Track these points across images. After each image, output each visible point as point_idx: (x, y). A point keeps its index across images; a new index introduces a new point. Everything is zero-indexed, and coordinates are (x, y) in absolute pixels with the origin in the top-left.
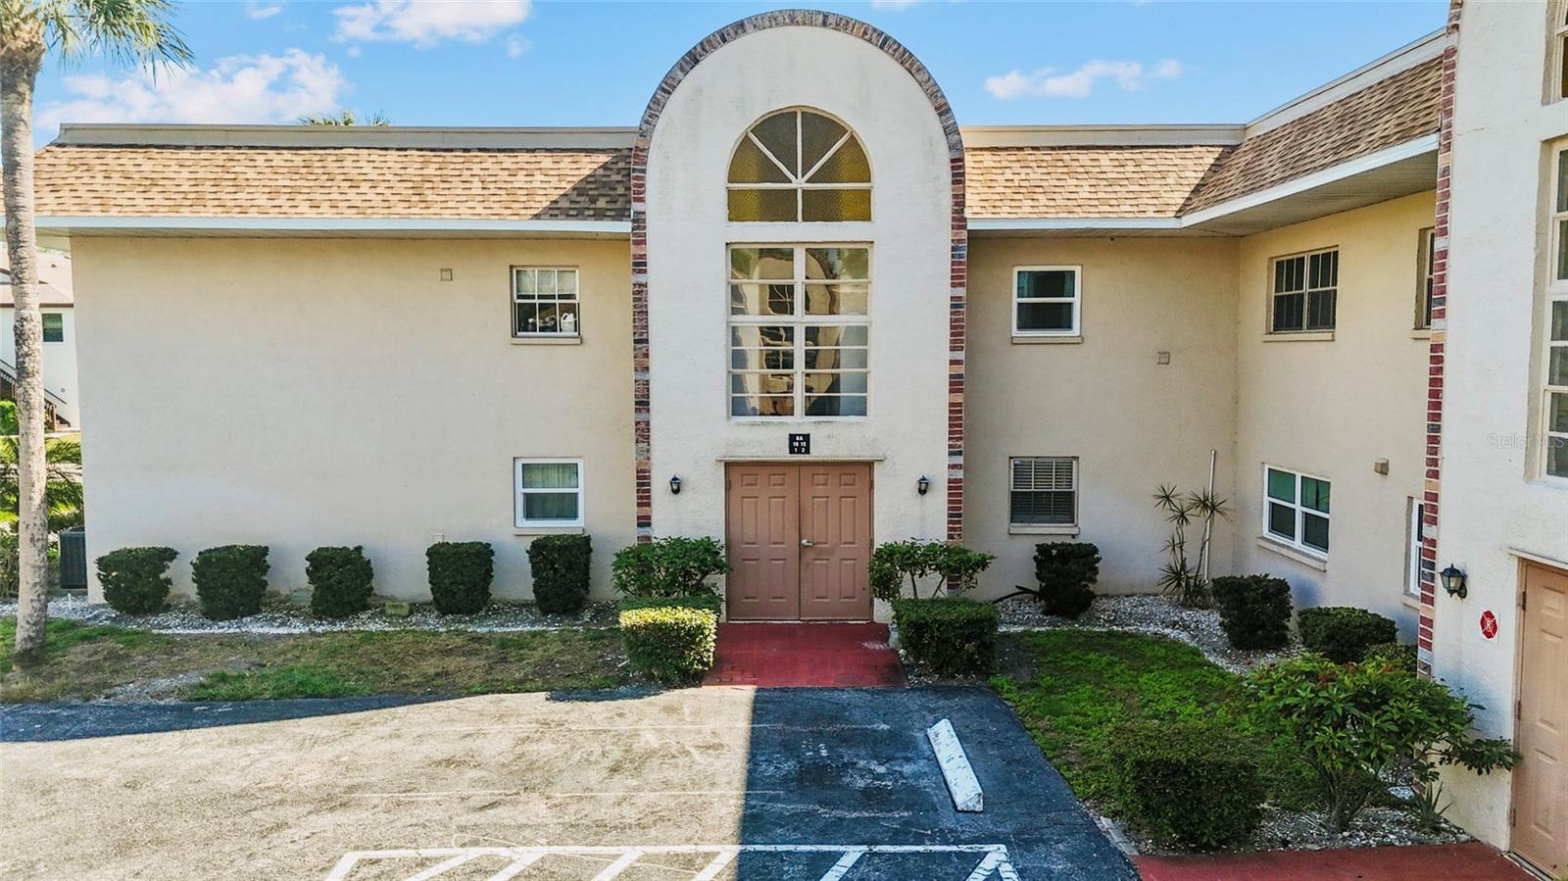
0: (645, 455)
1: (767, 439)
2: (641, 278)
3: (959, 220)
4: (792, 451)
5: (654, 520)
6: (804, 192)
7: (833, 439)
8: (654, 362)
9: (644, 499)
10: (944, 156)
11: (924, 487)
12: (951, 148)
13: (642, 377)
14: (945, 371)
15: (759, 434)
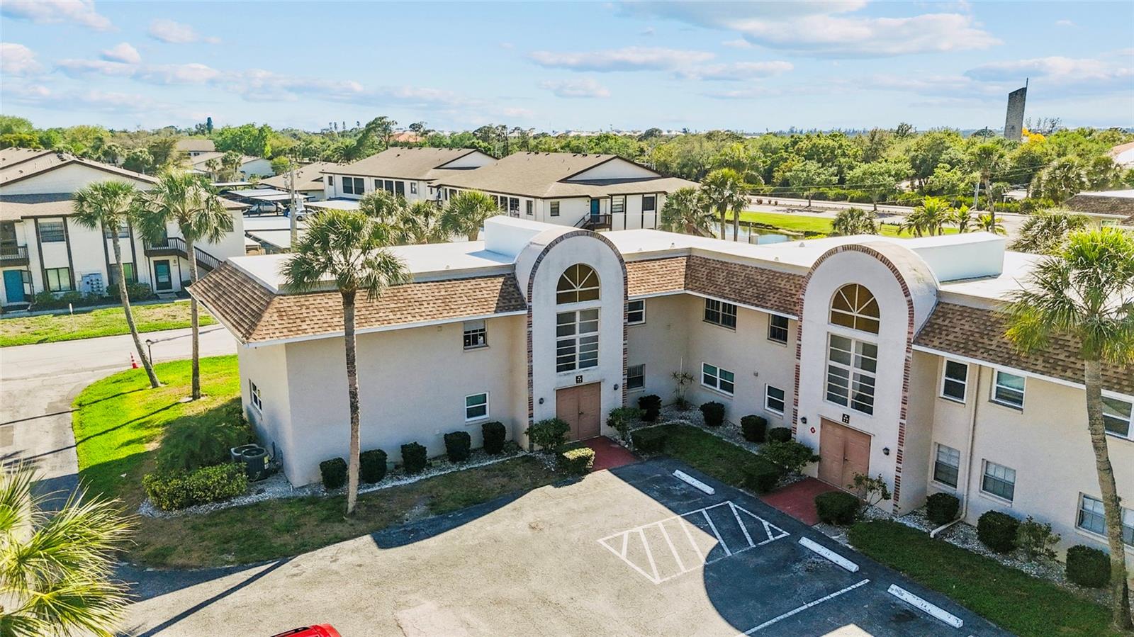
0: (531, 391)
1: (568, 379)
2: (530, 329)
3: (626, 297)
4: (577, 382)
5: (534, 415)
6: (579, 292)
7: (589, 375)
8: (534, 359)
9: (531, 408)
10: (622, 276)
11: (616, 388)
12: (624, 273)
13: (530, 364)
14: (622, 347)
15: (566, 378)
